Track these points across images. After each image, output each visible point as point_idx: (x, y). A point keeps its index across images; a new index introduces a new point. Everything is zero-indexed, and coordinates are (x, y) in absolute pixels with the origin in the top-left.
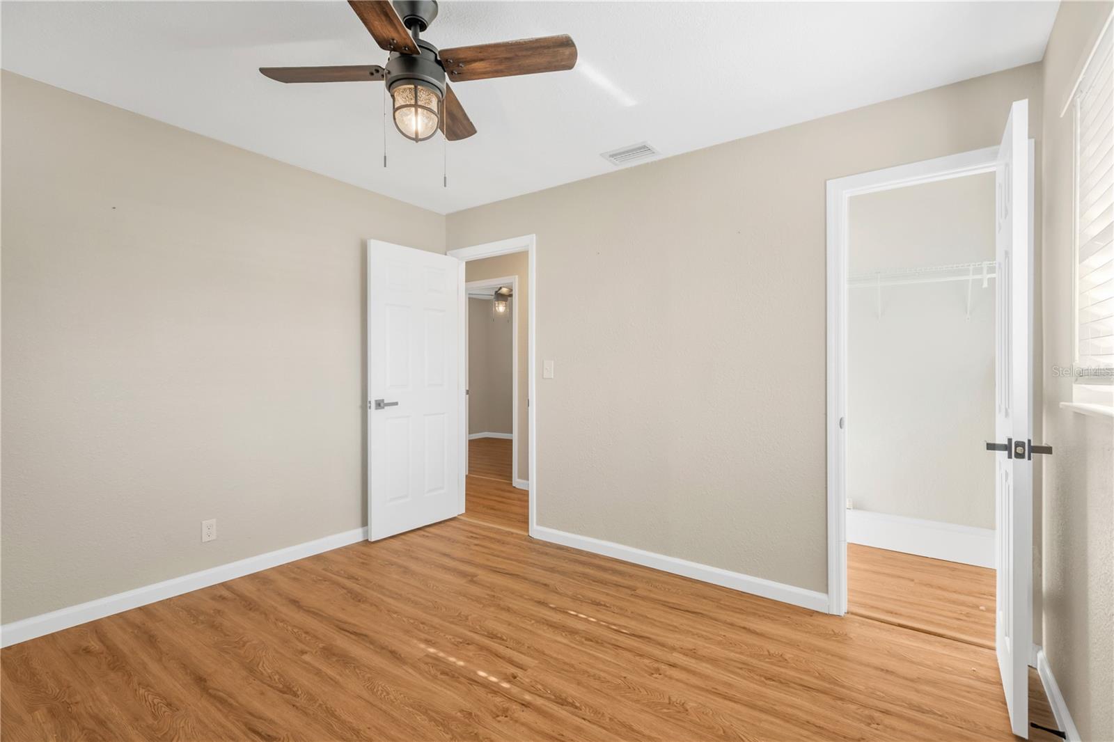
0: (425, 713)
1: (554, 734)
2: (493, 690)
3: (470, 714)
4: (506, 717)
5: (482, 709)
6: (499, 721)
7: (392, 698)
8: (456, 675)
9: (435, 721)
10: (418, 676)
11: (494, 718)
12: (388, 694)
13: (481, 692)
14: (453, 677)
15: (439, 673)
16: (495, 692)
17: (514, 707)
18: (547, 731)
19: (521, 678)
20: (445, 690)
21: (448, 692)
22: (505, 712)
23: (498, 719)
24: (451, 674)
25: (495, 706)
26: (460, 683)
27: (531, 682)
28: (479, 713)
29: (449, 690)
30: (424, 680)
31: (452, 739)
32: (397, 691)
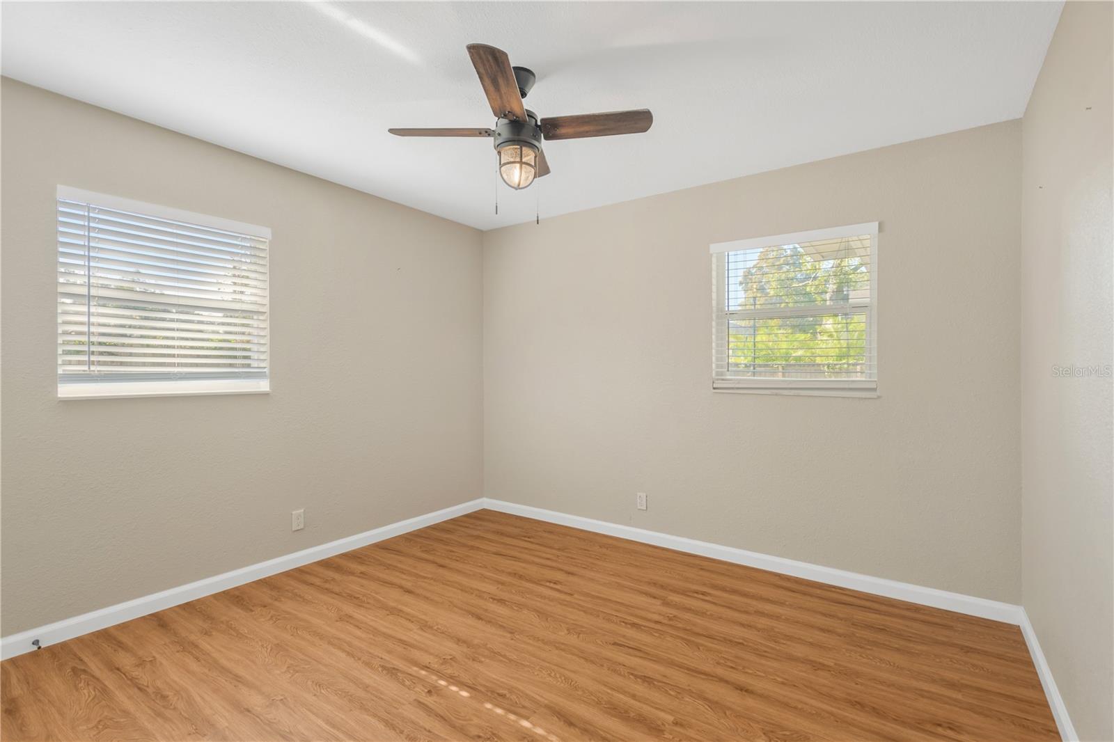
0: (510, 660)
1: (409, 648)
2: (453, 679)
3: (473, 660)
4: (444, 659)
5: (463, 663)
6: (451, 655)
7: (544, 672)
8: (489, 694)
9: (501, 655)
10: (528, 692)
11: (454, 657)
12: (550, 675)
13: (465, 678)
14: (493, 692)
15: (508, 696)
16: (451, 677)
17: (436, 666)
18: (416, 651)
19: (423, 691)
20: (498, 678)
21: (494, 676)
22: (445, 662)
23: (451, 657)
24: (496, 695)
25: (452, 666)
26: (485, 686)
27: (414, 688)
28: (466, 660)
29: (494, 679)
30: (521, 688)
31: (487, 644)
32: (542, 677)
